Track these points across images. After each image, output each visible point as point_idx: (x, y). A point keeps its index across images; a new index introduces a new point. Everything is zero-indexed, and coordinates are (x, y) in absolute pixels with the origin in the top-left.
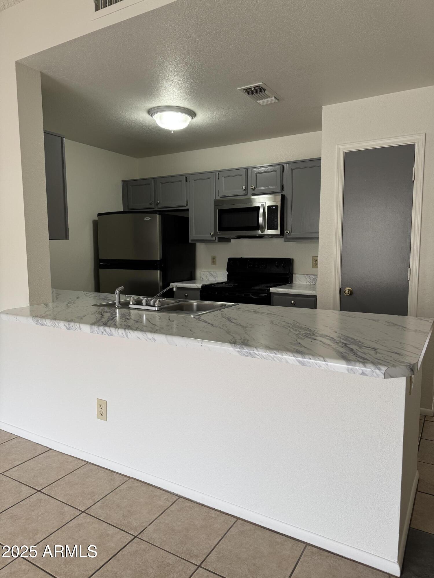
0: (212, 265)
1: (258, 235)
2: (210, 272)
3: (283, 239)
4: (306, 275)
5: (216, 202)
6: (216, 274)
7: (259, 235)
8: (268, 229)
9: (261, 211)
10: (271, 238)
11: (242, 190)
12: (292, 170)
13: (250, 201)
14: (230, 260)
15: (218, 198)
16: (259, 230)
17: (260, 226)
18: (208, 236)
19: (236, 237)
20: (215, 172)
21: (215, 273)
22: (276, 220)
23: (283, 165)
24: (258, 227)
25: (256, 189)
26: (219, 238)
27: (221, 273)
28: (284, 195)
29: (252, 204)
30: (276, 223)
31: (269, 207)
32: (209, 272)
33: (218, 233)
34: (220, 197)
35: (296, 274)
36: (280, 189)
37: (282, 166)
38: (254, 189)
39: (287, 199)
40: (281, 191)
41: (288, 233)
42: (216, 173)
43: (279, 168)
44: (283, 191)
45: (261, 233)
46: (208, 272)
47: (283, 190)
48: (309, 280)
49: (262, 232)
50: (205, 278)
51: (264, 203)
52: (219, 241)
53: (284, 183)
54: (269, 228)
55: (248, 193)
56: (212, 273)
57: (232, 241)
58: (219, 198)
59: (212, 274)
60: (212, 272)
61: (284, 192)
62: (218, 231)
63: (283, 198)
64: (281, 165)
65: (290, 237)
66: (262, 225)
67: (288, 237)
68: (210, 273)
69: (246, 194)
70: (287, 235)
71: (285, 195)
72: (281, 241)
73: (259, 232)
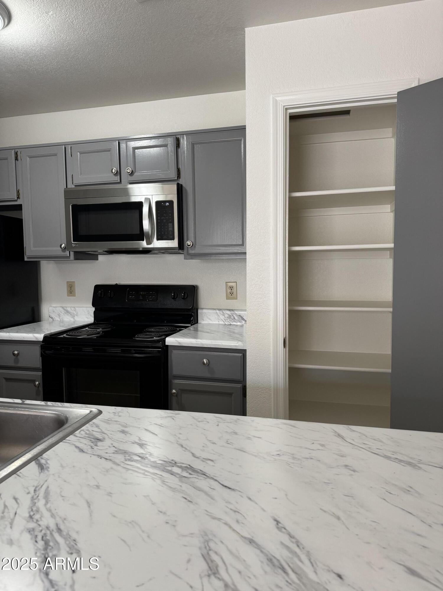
0: (68, 296)
1: (141, 249)
2: (65, 308)
3: (182, 256)
4: (218, 309)
5: (68, 193)
6: (75, 311)
7: (143, 248)
8: (158, 239)
9: (145, 209)
10: (163, 253)
11: (112, 175)
12: (193, 145)
13: (126, 192)
14: (97, 288)
15: (70, 186)
16: (143, 240)
17: (145, 234)
18: (57, 251)
19: (105, 251)
20: (65, 144)
21: (72, 309)
22: (170, 225)
23: (177, 136)
24: (141, 235)
25: (135, 174)
26: (75, 253)
27: (84, 308)
28: (182, 185)
29: (129, 199)
30: (170, 229)
31: (158, 203)
32: (62, 307)
33: (73, 245)
34: (76, 186)
35: (202, 309)
36: (174, 175)
37: (176, 138)
38: (132, 174)
39: (186, 191)
40: (176, 178)
41: (190, 245)
42: (66, 146)
43: (170, 141)
44: (180, 178)
45: (147, 245)
46: (61, 309)
47: (179, 176)
48: (222, 317)
49: (149, 243)
50: (56, 318)
51: (150, 197)
52: (76, 258)
53: (180, 167)
54: (159, 237)
55: (122, 181)
56: (69, 309)
57: (100, 257)
58: (74, 187)
59: (68, 312)
60: (69, 307)
61: (181, 180)
62: (73, 241)
63: (180, 190)
64: (174, 136)
65: (193, 252)
66: (148, 233)
67: (191, 252)
68: (65, 310)
69: (119, 181)
70: (189, 249)
71: (184, 185)
72: (178, 258)
73: (144, 244)
